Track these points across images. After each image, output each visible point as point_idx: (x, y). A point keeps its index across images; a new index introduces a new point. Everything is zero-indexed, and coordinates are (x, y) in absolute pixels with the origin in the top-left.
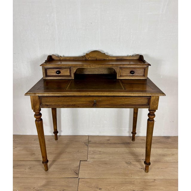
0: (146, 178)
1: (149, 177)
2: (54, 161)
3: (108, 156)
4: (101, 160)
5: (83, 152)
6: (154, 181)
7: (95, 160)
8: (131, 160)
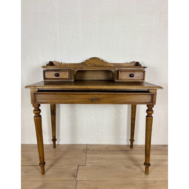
0: (146, 179)
1: (149, 179)
2: (51, 166)
3: (106, 161)
4: (100, 165)
5: (81, 158)
6: (155, 182)
7: (94, 164)
8: (131, 165)
